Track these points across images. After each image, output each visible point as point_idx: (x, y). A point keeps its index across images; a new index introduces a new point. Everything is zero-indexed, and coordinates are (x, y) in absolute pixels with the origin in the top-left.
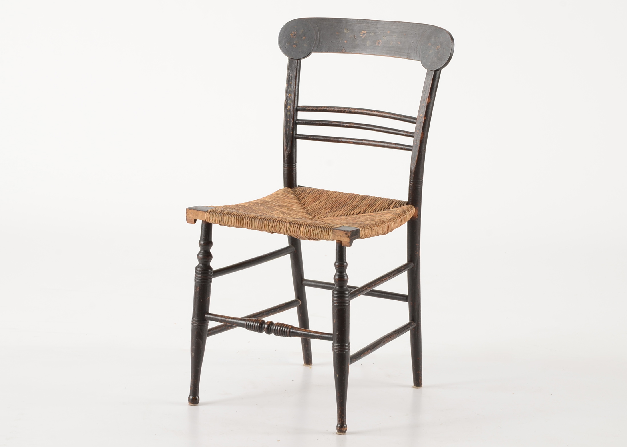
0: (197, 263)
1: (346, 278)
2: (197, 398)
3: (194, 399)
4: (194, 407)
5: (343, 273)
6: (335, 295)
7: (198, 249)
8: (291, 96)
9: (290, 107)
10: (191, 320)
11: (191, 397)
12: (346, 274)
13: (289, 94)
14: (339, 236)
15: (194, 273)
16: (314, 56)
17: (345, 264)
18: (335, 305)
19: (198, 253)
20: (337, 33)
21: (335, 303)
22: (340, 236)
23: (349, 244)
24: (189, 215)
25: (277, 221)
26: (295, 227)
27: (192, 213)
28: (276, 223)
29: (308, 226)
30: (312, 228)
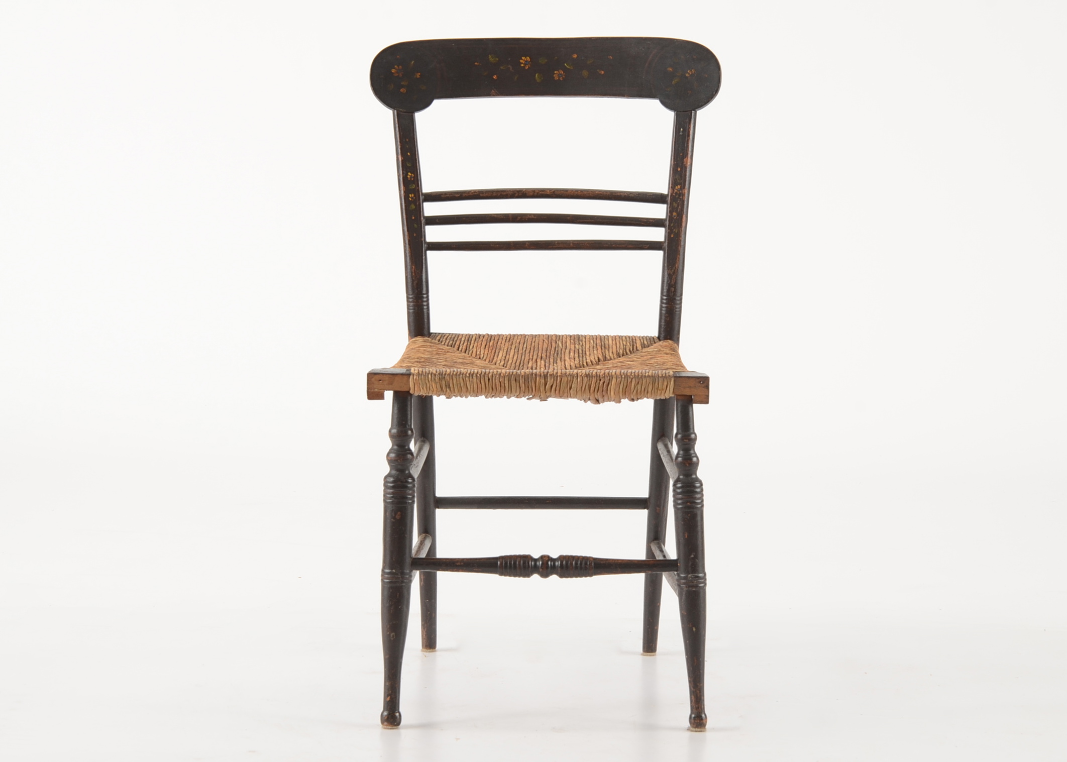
0: (386, 469)
1: (695, 459)
2: (397, 714)
3: (392, 717)
4: (391, 732)
5: (690, 450)
6: (679, 491)
7: (388, 444)
8: (412, 176)
9: (413, 196)
10: (380, 573)
11: (385, 713)
12: (695, 453)
13: (409, 174)
14: (688, 387)
15: (383, 488)
16: (438, 105)
17: (693, 436)
18: (680, 506)
19: (388, 451)
20: (476, 63)
21: (679, 504)
22: (690, 387)
23: (707, 402)
24: (374, 384)
25: (560, 376)
26: (598, 381)
27: (380, 380)
28: (558, 378)
29: (623, 376)
30: (632, 379)
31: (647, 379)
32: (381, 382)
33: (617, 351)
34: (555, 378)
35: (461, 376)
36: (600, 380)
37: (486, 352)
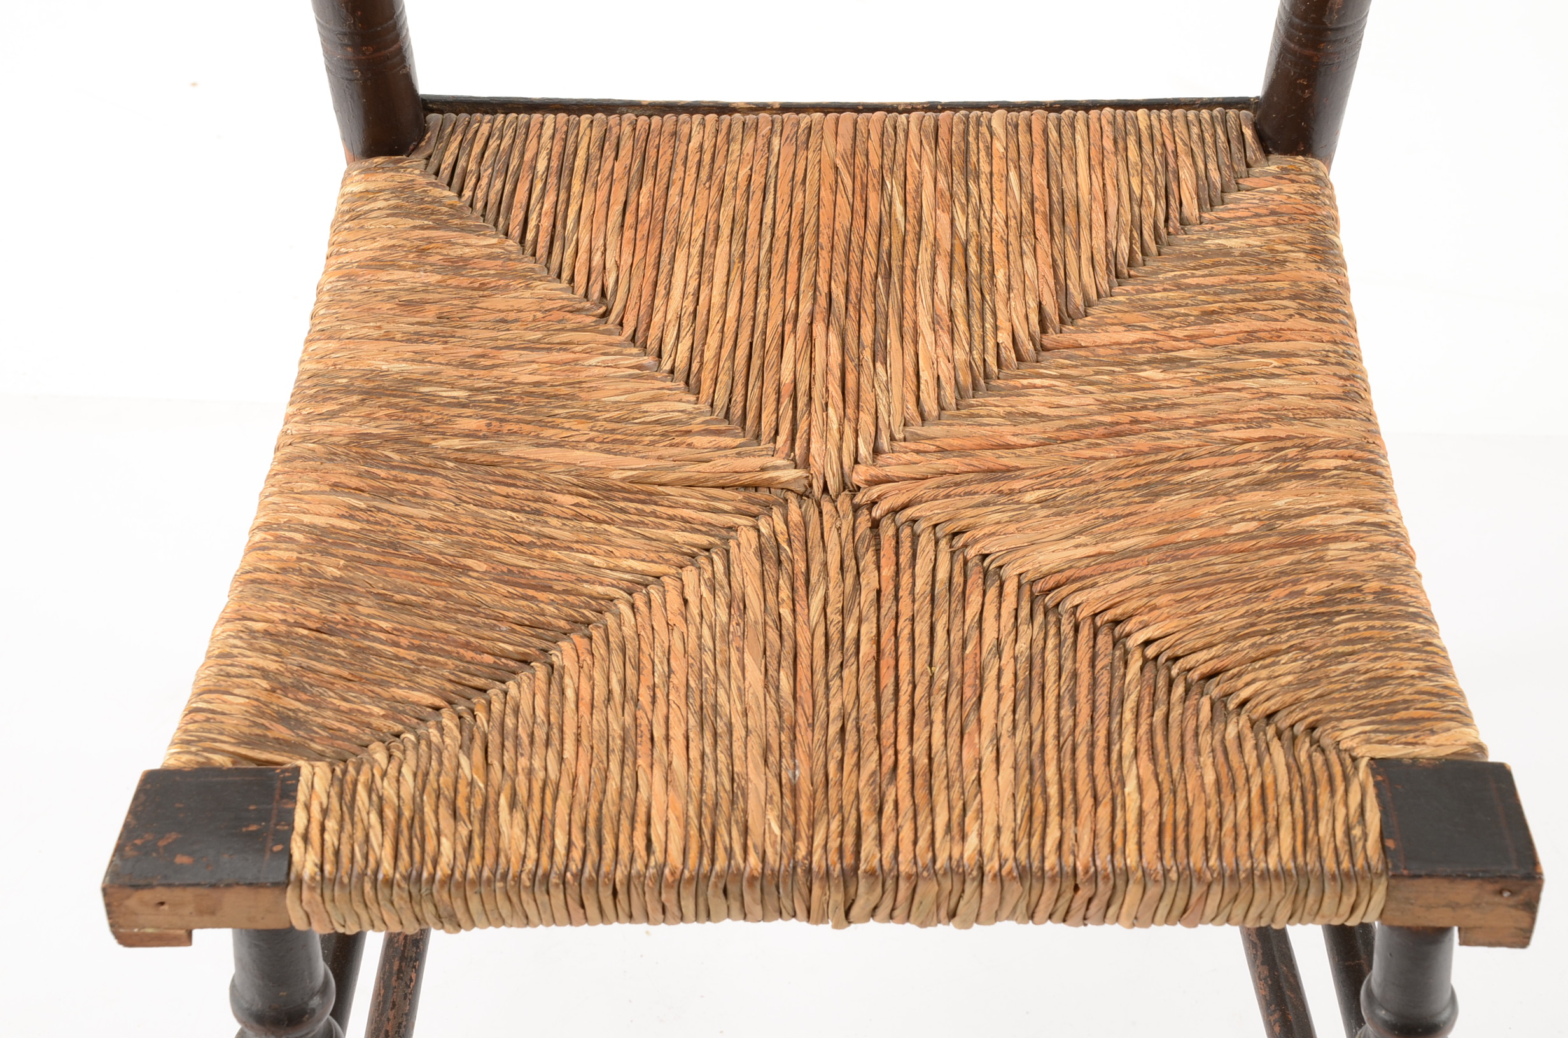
14: (1447, 905)
22: (1455, 906)
23: (1522, 938)
24: (136, 914)
25: (909, 877)
26: (1068, 894)
27: (162, 904)
28: (903, 885)
29: (1173, 875)
30: (1209, 886)
31: (1275, 885)
32: (166, 907)
33: (1107, 244)
34: (890, 883)
35: (499, 885)
36: (1076, 888)
37: (626, 259)
